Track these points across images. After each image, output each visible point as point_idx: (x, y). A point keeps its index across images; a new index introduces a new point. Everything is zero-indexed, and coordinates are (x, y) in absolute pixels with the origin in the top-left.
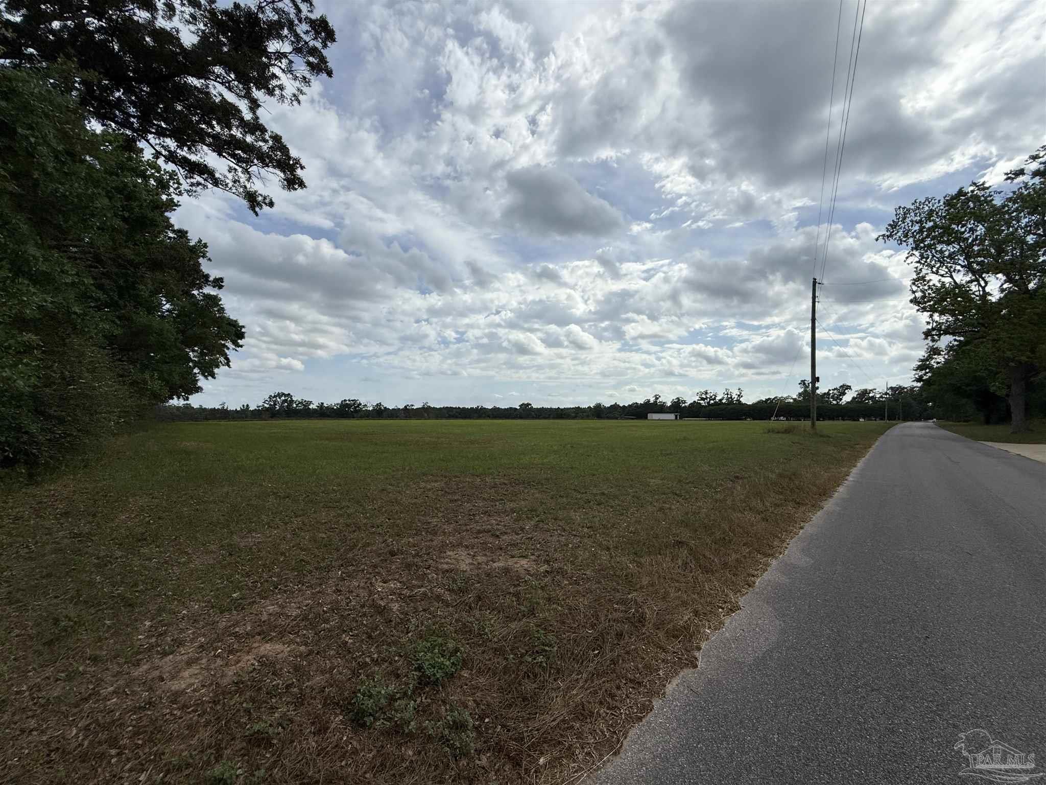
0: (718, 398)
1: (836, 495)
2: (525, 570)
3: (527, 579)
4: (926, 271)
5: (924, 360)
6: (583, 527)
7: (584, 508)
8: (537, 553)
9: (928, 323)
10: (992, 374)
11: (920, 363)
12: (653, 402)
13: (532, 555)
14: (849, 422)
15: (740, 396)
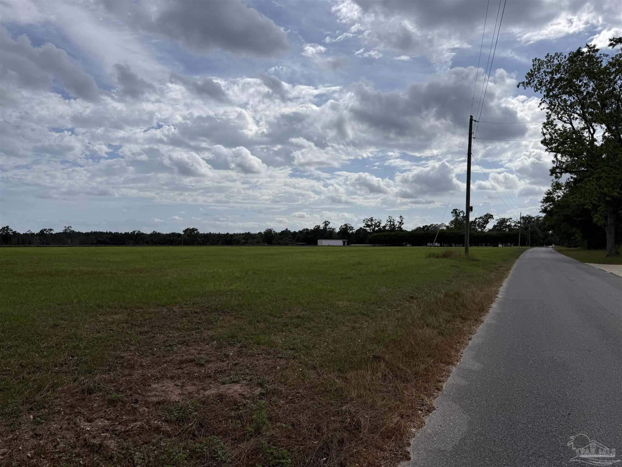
0: (382, 225)
1: (491, 310)
2: (240, 394)
3: (245, 403)
4: (554, 116)
5: (549, 193)
6: (286, 349)
7: (283, 332)
8: (248, 378)
9: (553, 162)
10: (595, 207)
11: (546, 196)
12: (322, 228)
13: (244, 380)
14: (491, 248)
15: (401, 223)
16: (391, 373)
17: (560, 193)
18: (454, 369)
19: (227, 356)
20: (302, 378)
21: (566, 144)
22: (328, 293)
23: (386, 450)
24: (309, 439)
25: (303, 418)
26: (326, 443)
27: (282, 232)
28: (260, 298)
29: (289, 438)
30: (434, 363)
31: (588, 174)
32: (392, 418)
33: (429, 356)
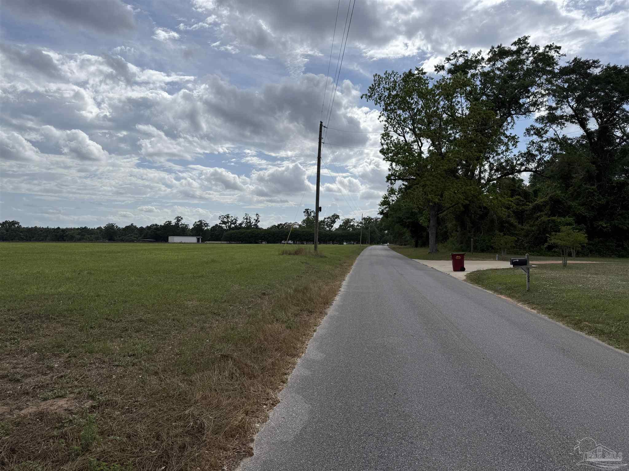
0: (239, 222)
1: (335, 303)
2: (66, 410)
3: (71, 418)
4: (390, 129)
5: (386, 198)
6: (124, 356)
7: (122, 337)
8: (76, 391)
9: (390, 170)
10: (421, 211)
11: (383, 199)
12: (174, 224)
13: (71, 393)
14: (337, 245)
15: (257, 221)
16: (238, 371)
17: (394, 198)
18: (299, 361)
19: (51, 368)
20: (142, 385)
21: (400, 154)
22: (176, 293)
23: (229, 450)
24: (147, 449)
25: (140, 427)
26: (166, 451)
27: (127, 227)
28: (95, 301)
29: (123, 450)
30: (281, 356)
31: (416, 182)
32: (237, 416)
33: (276, 350)
